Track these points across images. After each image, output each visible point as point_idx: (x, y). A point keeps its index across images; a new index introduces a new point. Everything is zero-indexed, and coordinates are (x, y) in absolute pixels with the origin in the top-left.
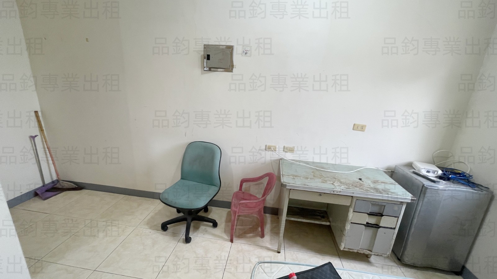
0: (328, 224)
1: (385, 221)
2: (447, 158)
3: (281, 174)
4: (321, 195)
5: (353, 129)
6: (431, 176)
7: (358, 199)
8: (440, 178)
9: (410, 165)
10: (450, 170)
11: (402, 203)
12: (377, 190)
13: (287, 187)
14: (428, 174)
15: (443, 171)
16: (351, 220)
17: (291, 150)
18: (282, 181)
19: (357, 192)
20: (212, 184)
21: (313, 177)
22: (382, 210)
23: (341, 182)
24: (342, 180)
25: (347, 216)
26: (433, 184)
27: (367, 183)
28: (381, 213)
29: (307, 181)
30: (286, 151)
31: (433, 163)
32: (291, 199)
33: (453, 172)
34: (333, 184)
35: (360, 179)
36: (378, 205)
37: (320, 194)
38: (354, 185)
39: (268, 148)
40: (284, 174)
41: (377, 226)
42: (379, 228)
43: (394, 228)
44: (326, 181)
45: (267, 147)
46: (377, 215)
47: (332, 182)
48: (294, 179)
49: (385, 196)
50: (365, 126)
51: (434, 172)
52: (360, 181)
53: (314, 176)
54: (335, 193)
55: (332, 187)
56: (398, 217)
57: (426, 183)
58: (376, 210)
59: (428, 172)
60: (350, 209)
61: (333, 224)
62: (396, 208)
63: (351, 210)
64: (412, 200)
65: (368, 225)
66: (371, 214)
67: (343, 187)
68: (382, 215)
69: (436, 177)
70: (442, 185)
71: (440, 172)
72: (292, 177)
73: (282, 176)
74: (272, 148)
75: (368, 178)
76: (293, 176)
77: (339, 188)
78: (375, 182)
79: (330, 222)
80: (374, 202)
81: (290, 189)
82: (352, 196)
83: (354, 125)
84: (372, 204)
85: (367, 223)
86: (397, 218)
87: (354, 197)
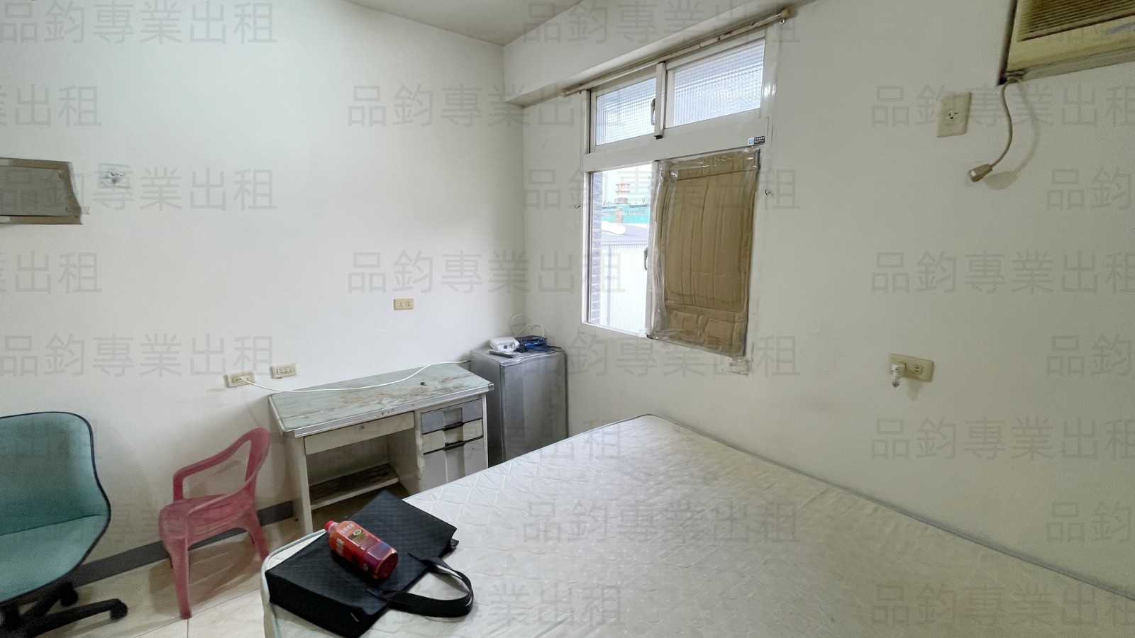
0: (394, 481)
1: (469, 431)
2: (525, 324)
3: (278, 417)
4: (363, 427)
5: (395, 309)
6: (509, 351)
7: (424, 412)
8: (517, 350)
9: (487, 345)
10: (527, 339)
11: (480, 395)
12: (446, 390)
13: (297, 436)
14: (506, 350)
15: (519, 342)
16: (422, 450)
17: (289, 372)
18: (283, 428)
19: (421, 403)
20: (84, 515)
21: (343, 404)
22: (460, 416)
23: (393, 397)
24: (394, 394)
25: (415, 447)
26: (510, 360)
27: (433, 385)
28: (459, 420)
29: (331, 413)
30: (280, 376)
31: (512, 335)
32: (311, 455)
33: (531, 339)
34: (379, 403)
35: (422, 384)
36: (454, 410)
37: (362, 425)
38: (415, 394)
39: (233, 382)
40: (282, 416)
41: (460, 443)
42: (463, 445)
43: (482, 436)
44: (368, 403)
45: (230, 380)
46: (455, 427)
47: (378, 401)
48: (307, 417)
49: (456, 396)
50: (412, 300)
51: (511, 345)
52: (422, 386)
53: (345, 402)
54: (386, 415)
55: (379, 406)
56: (482, 418)
57: (502, 361)
58: (452, 419)
59: (506, 347)
60: (416, 431)
61: (403, 478)
62: (475, 405)
63: (418, 433)
64: (489, 387)
65: (448, 447)
66: (447, 429)
67: (396, 402)
68: (461, 424)
69: (515, 351)
70: (519, 358)
71: (517, 343)
72: (303, 416)
73: (280, 422)
74: (242, 378)
75: (434, 379)
76: (304, 414)
77: (389, 406)
78: (444, 381)
79: (397, 476)
80: (446, 409)
81: (304, 437)
82: (413, 411)
83: (394, 301)
84: (444, 412)
85: (447, 445)
86: (481, 420)
87: (416, 412)
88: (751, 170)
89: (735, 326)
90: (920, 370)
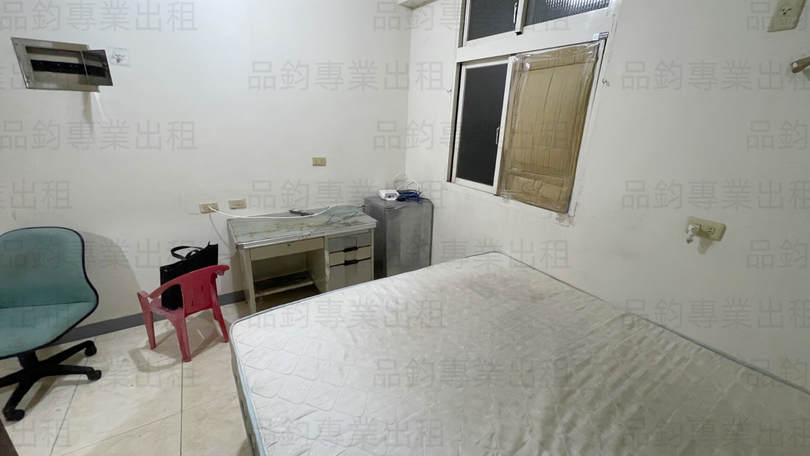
0: (311, 283)
1: (361, 254)
3: (233, 235)
5: (314, 165)
7: (330, 238)
8: (398, 200)
10: (405, 192)
11: (370, 230)
12: (346, 224)
13: (245, 248)
15: (400, 194)
16: (329, 264)
17: (240, 204)
18: (237, 242)
19: (329, 232)
22: (356, 243)
23: (309, 226)
25: (324, 261)
28: (355, 246)
29: (268, 234)
30: (236, 207)
31: (395, 188)
32: (254, 261)
33: (408, 192)
34: (300, 230)
36: (351, 238)
37: (289, 244)
40: (237, 234)
41: (355, 261)
43: (370, 258)
44: (293, 229)
45: (202, 208)
46: (352, 250)
49: (354, 228)
50: (325, 159)
51: (394, 195)
54: (305, 238)
55: (300, 233)
58: (350, 244)
60: (325, 251)
61: (317, 282)
62: (366, 237)
63: (327, 253)
64: (376, 224)
66: (346, 251)
67: (312, 230)
70: (400, 205)
72: (249, 235)
73: (235, 238)
74: (210, 207)
76: (251, 233)
77: (307, 232)
78: (345, 218)
79: (312, 280)
81: (250, 249)
83: (314, 159)
84: (345, 239)
85: (345, 262)
86: (369, 247)
87: (325, 238)
88: (589, 62)
89: (563, 189)
90: (712, 231)
